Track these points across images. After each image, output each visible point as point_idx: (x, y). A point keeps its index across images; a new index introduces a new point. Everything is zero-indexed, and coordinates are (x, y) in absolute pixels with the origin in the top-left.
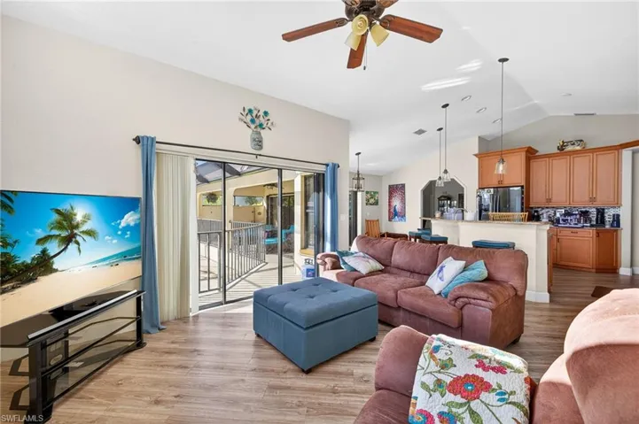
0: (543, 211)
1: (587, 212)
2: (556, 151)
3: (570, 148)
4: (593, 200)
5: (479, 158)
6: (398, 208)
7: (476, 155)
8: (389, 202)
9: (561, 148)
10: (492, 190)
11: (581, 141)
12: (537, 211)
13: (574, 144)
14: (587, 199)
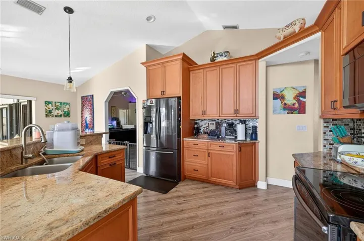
0: (203, 123)
1: (233, 124)
2: (209, 62)
3: (219, 59)
4: (237, 112)
5: (147, 67)
6: (89, 120)
7: (143, 64)
8: (82, 114)
9: (213, 59)
10: (154, 100)
11: (228, 52)
12: (197, 123)
13: (222, 55)
14: (232, 111)
